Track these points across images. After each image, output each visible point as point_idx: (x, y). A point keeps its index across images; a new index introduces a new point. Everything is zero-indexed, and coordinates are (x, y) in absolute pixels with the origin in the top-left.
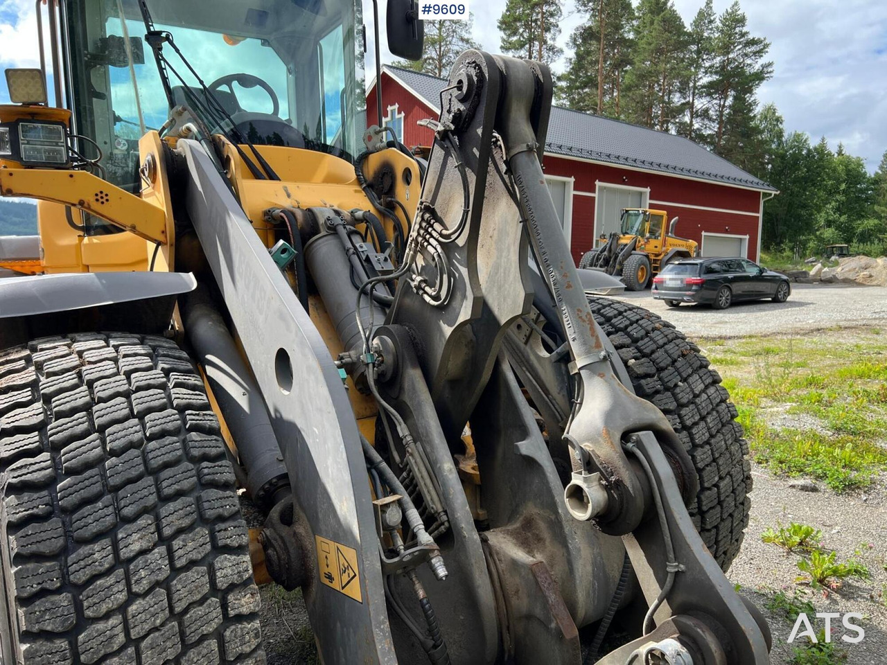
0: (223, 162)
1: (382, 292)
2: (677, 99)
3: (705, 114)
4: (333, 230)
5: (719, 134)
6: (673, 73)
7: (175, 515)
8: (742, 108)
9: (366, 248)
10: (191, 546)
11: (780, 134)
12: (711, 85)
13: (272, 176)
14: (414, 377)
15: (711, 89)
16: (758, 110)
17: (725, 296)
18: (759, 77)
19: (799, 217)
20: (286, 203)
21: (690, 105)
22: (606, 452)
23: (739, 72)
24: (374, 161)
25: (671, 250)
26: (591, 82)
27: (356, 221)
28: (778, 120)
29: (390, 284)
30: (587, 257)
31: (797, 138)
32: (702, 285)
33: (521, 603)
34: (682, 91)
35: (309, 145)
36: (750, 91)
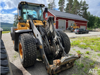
0: (33, 22)
1: (44, 31)
2: (78, 11)
3: (81, 12)
4: (41, 27)
5: (83, 15)
6: (78, 8)
7: (32, 43)
8: (86, 12)
9: (43, 28)
10: (33, 44)
11: (90, 15)
12: (82, 9)
13: (36, 22)
14: (46, 36)
15: (82, 10)
16: (87, 12)
17: (81, 33)
18: (87, 8)
19: (92, 24)
20: (37, 25)
21: (80, 12)
22: (56, 39)
23: (85, 8)
24: (44, 21)
25: (76, 28)
26: (68, 9)
27: (42, 26)
28: (90, 13)
29: (45, 30)
30: (67, 28)
31: (92, 15)
32: (79, 31)
33: (52, 50)
34: (79, 10)
35: (39, 20)
36: (86, 10)
